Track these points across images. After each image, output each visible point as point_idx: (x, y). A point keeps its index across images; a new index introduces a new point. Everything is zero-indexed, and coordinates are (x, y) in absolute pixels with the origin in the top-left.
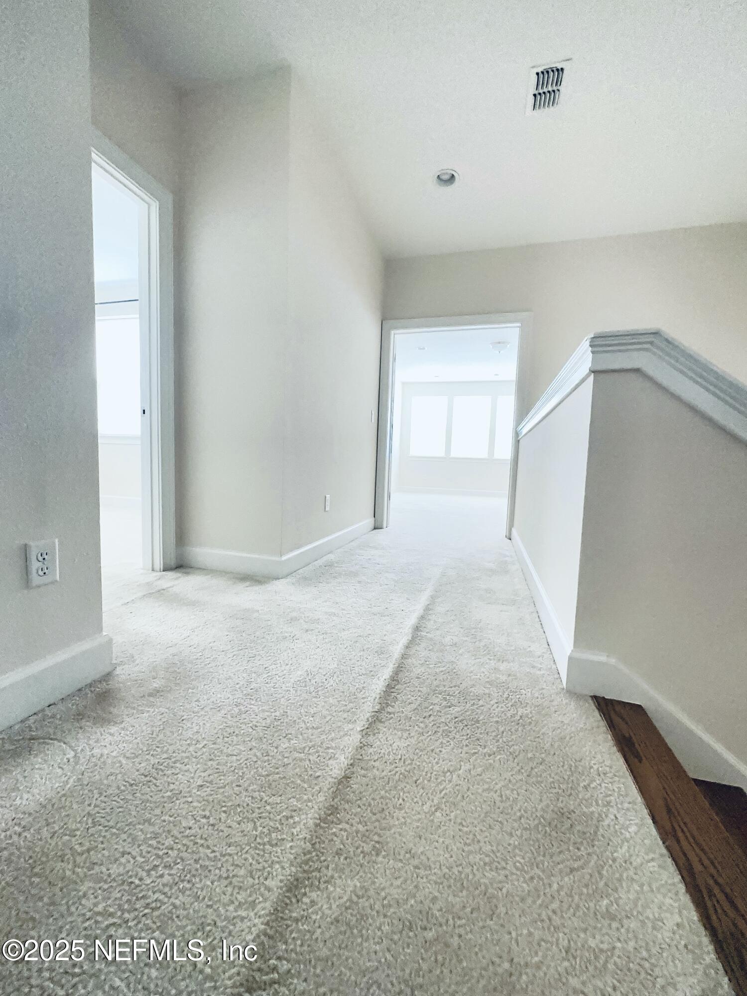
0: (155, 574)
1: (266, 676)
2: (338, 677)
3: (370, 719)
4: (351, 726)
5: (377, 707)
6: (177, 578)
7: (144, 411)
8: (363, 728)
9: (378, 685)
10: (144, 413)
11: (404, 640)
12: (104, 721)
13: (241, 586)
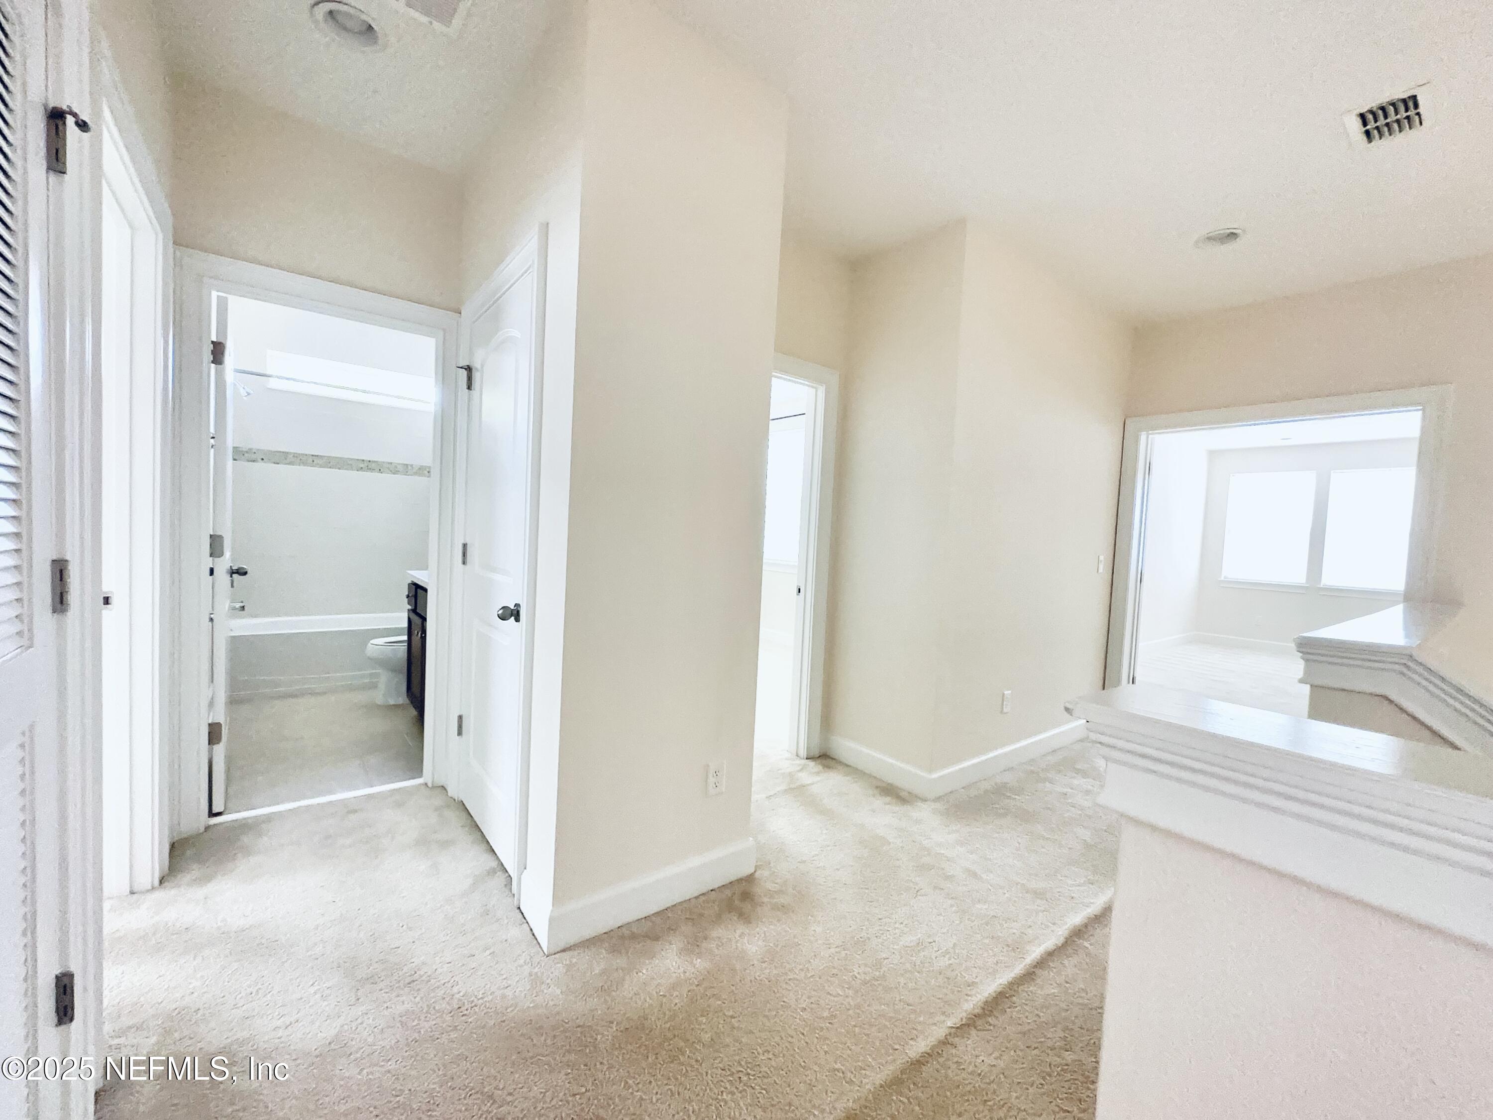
0: (798, 762)
1: (878, 928)
2: (949, 959)
3: (964, 1020)
4: (943, 1018)
5: (977, 1011)
6: (818, 773)
7: (799, 589)
8: (954, 1026)
9: (989, 988)
10: (799, 592)
11: (1050, 943)
12: (745, 918)
13: (879, 802)
